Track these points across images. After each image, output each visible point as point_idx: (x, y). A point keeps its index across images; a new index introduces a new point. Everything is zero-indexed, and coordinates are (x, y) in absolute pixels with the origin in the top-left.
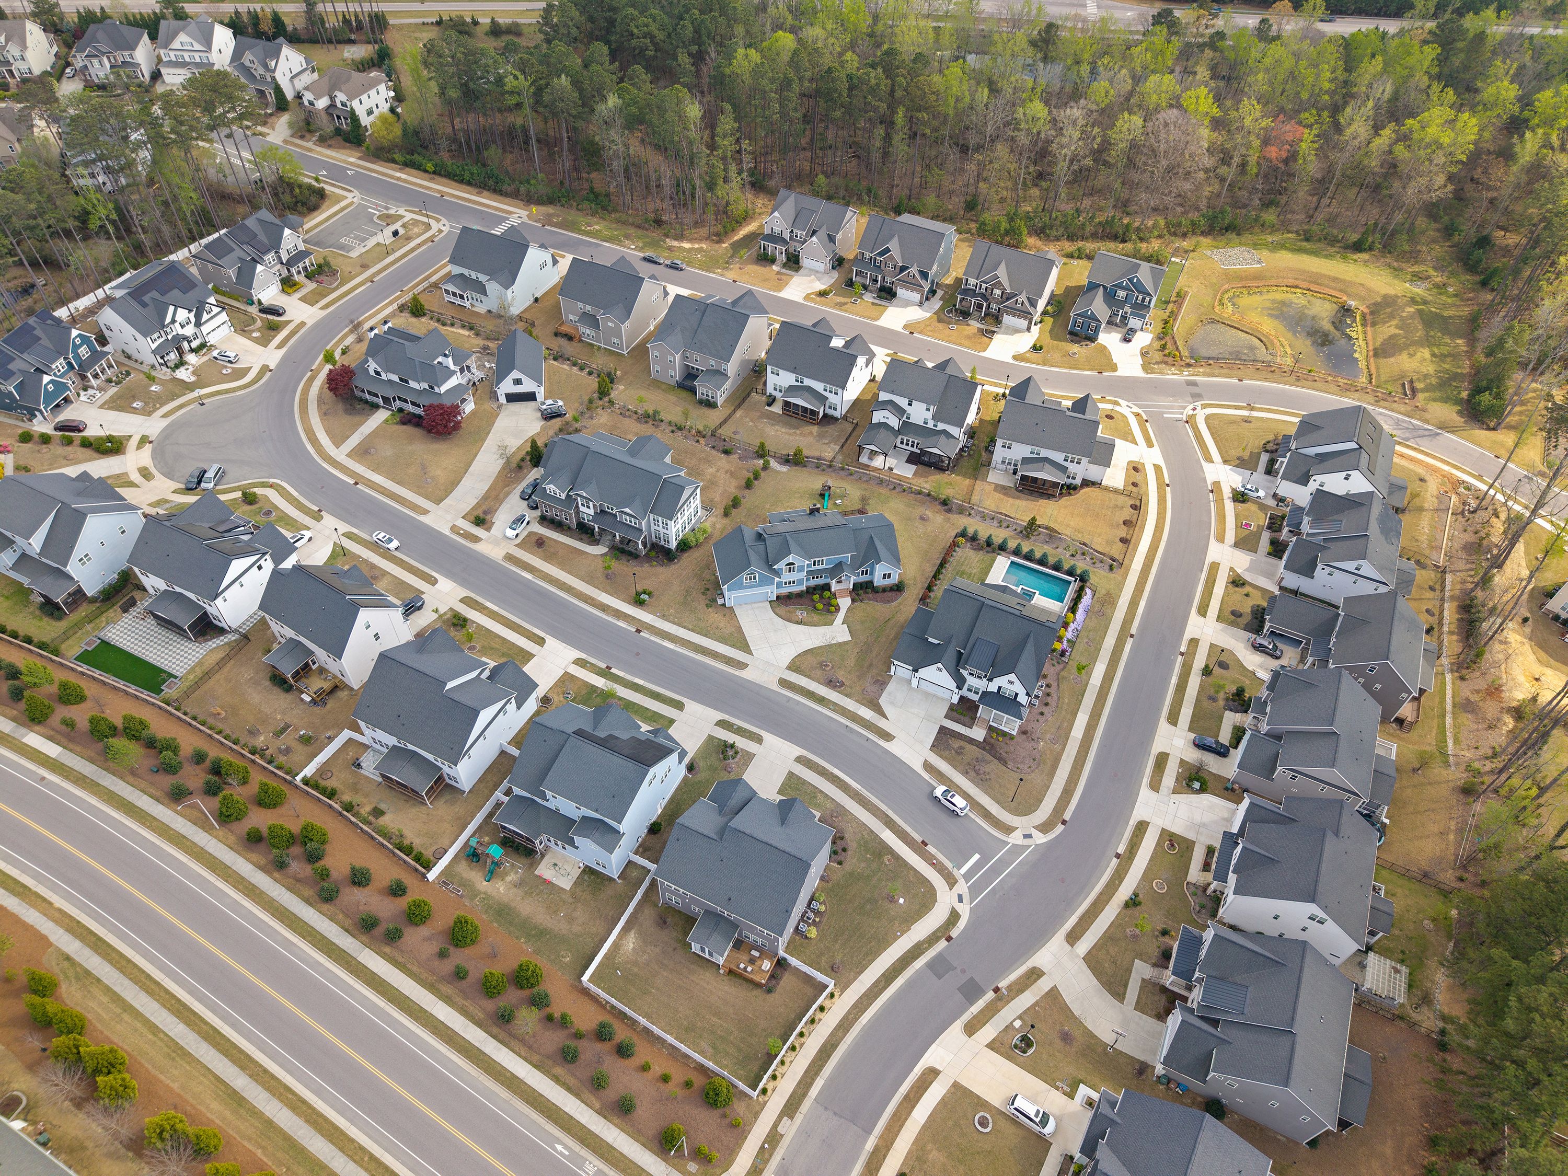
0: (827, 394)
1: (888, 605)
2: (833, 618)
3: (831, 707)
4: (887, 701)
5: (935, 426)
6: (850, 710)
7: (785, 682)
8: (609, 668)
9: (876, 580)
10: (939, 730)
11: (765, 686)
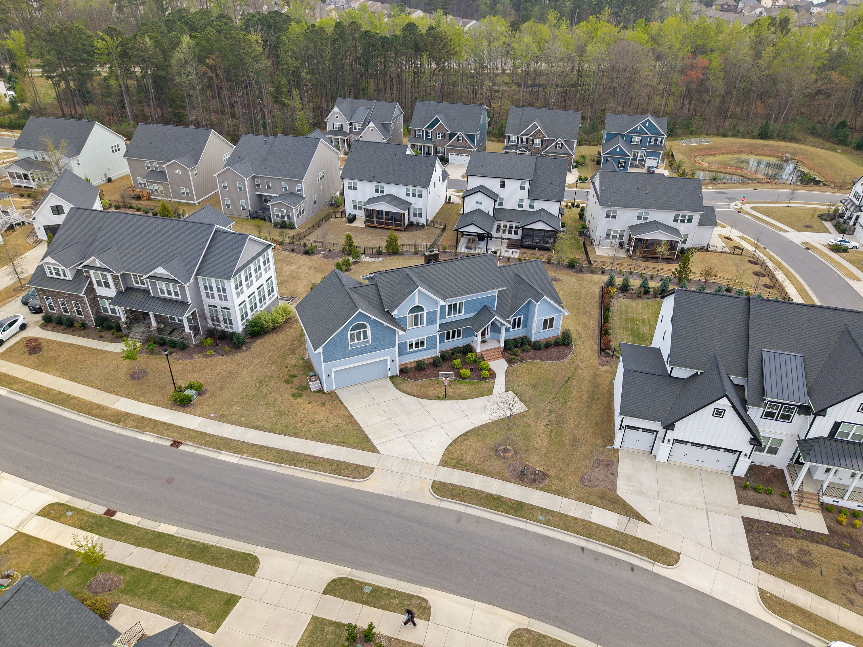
0: (409, 199)
2: (490, 385)
3: (540, 518)
4: (630, 490)
5: (531, 206)
6: (575, 518)
7: (444, 486)
8: (110, 513)
9: (534, 332)
10: (745, 526)
11: (410, 499)
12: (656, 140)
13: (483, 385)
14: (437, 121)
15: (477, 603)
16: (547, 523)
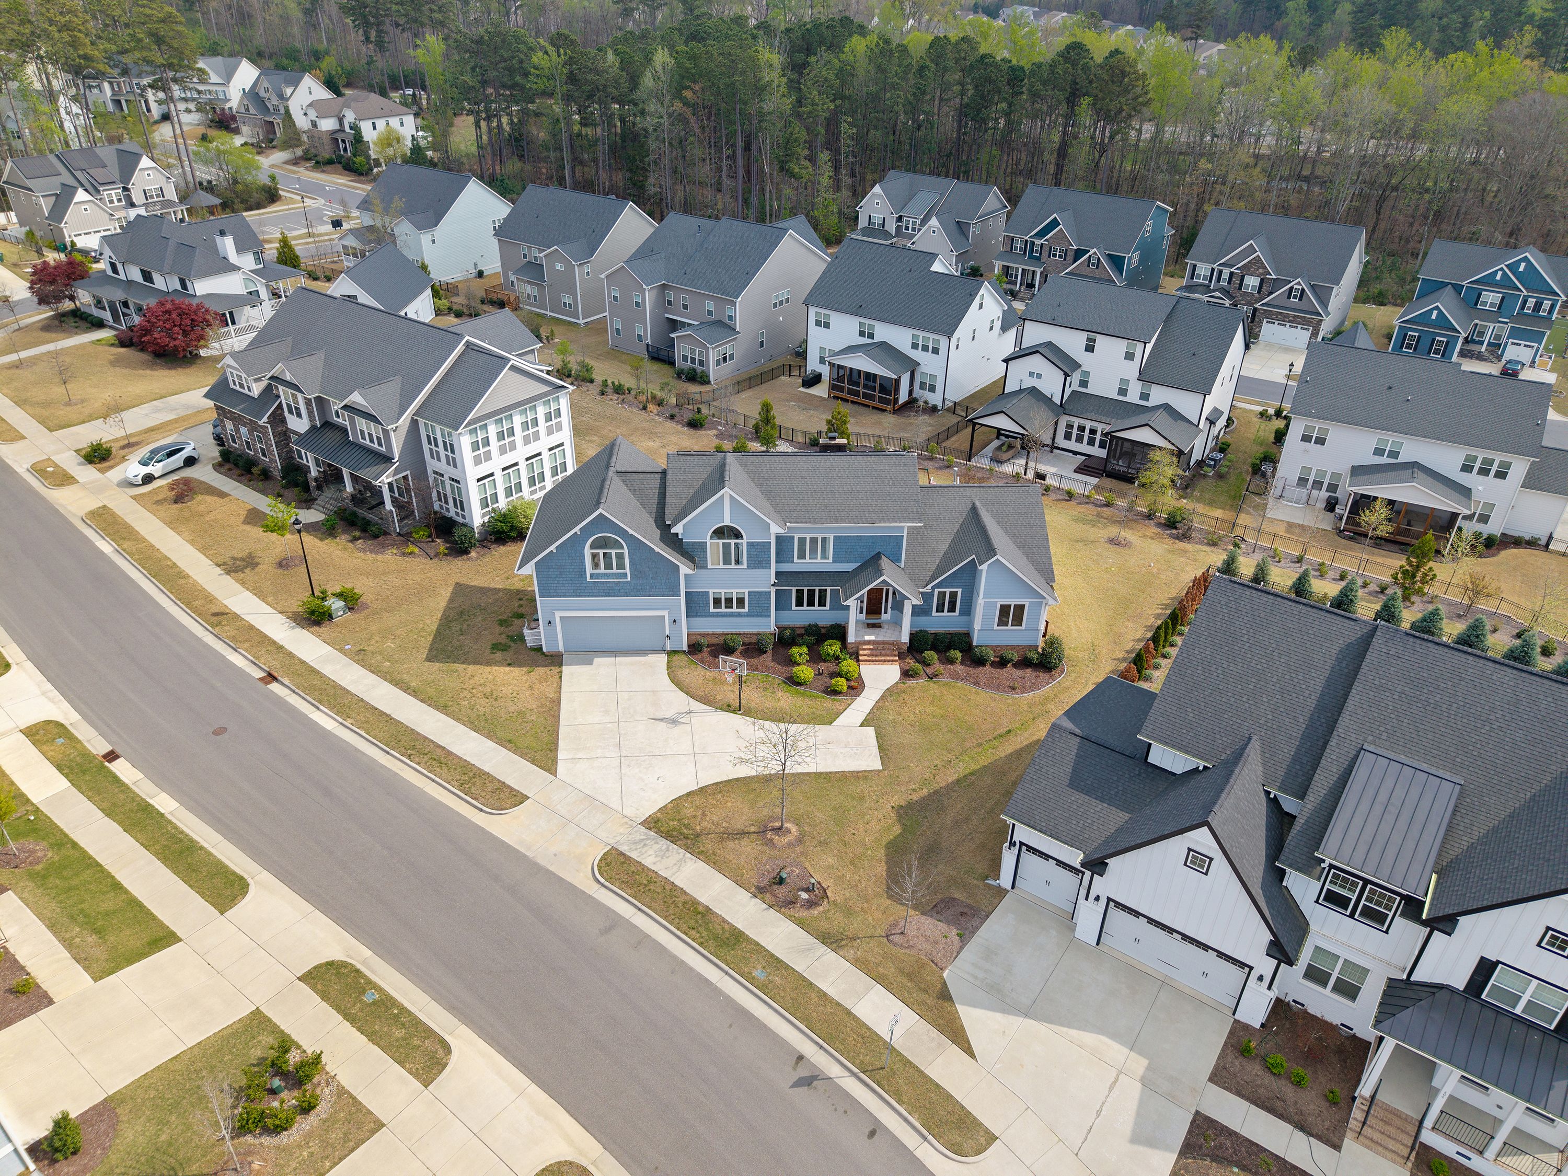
0: (917, 355)
1: (1011, 697)
2: (838, 706)
3: (758, 973)
4: (976, 978)
5: (1145, 396)
6: (825, 994)
7: (623, 863)
8: (112, 756)
9: (977, 626)
10: (1190, 1132)
11: (552, 868)
12: (1538, 306)
13: (828, 703)
14: (1055, 223)
15: (534, 1089)
16: (765, 989)
